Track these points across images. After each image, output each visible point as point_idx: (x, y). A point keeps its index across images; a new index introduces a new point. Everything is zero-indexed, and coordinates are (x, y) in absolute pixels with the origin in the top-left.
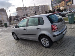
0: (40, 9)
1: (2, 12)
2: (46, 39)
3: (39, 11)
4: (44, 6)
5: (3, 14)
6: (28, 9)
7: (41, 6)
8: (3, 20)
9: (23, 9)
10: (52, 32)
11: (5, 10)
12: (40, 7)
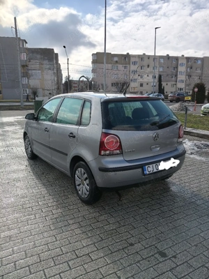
0: (182, 69)
1: (44, 59)
2: (84, 173)
3: (176, 76)
4: (199, 62)
5: (48, 67)
6: (135, 63)
7: (188, 59)
8: (44, 90)
9: (116, 59)
10: (100, 154)
11: (57, 55)
12: (185, 62)
